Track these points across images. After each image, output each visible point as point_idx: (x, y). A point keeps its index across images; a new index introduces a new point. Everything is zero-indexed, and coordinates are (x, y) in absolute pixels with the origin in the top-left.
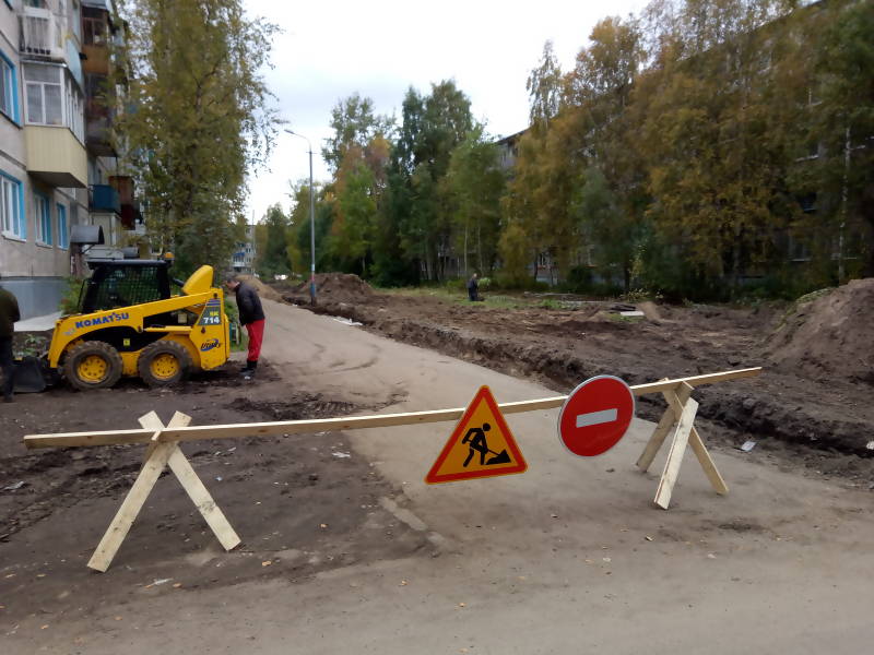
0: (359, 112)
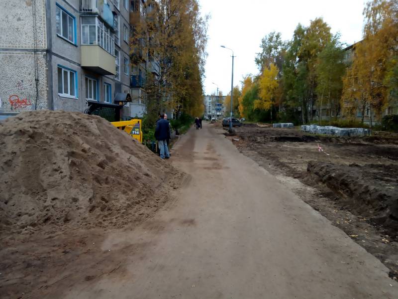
0: (275, 39)
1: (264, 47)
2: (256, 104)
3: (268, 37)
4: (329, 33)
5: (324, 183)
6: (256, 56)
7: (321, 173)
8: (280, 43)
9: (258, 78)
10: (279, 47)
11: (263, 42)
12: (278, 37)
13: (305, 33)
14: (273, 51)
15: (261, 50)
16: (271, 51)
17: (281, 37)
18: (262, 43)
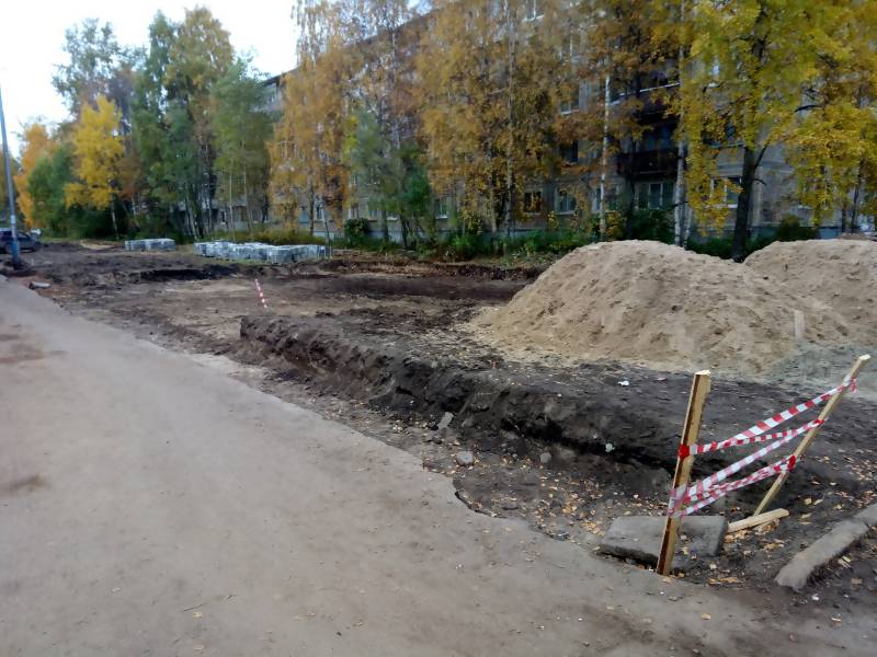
0: (99, 36)
1: (74, 51)
2: (70, 194)
3: (82, 29)
4: (227, 44)
5: (279, 354)
6: (56, 72)
7: (270, 336)
8: (116, 49)
9: (66, 128)
10: (113, 57)
11: (70, 38)
12: (107, 32)
13: (176, 34)
14: (100, 65)
15: (67, 59)
16: (94, 64)
17: (114, 33)
18: (65, 42)
